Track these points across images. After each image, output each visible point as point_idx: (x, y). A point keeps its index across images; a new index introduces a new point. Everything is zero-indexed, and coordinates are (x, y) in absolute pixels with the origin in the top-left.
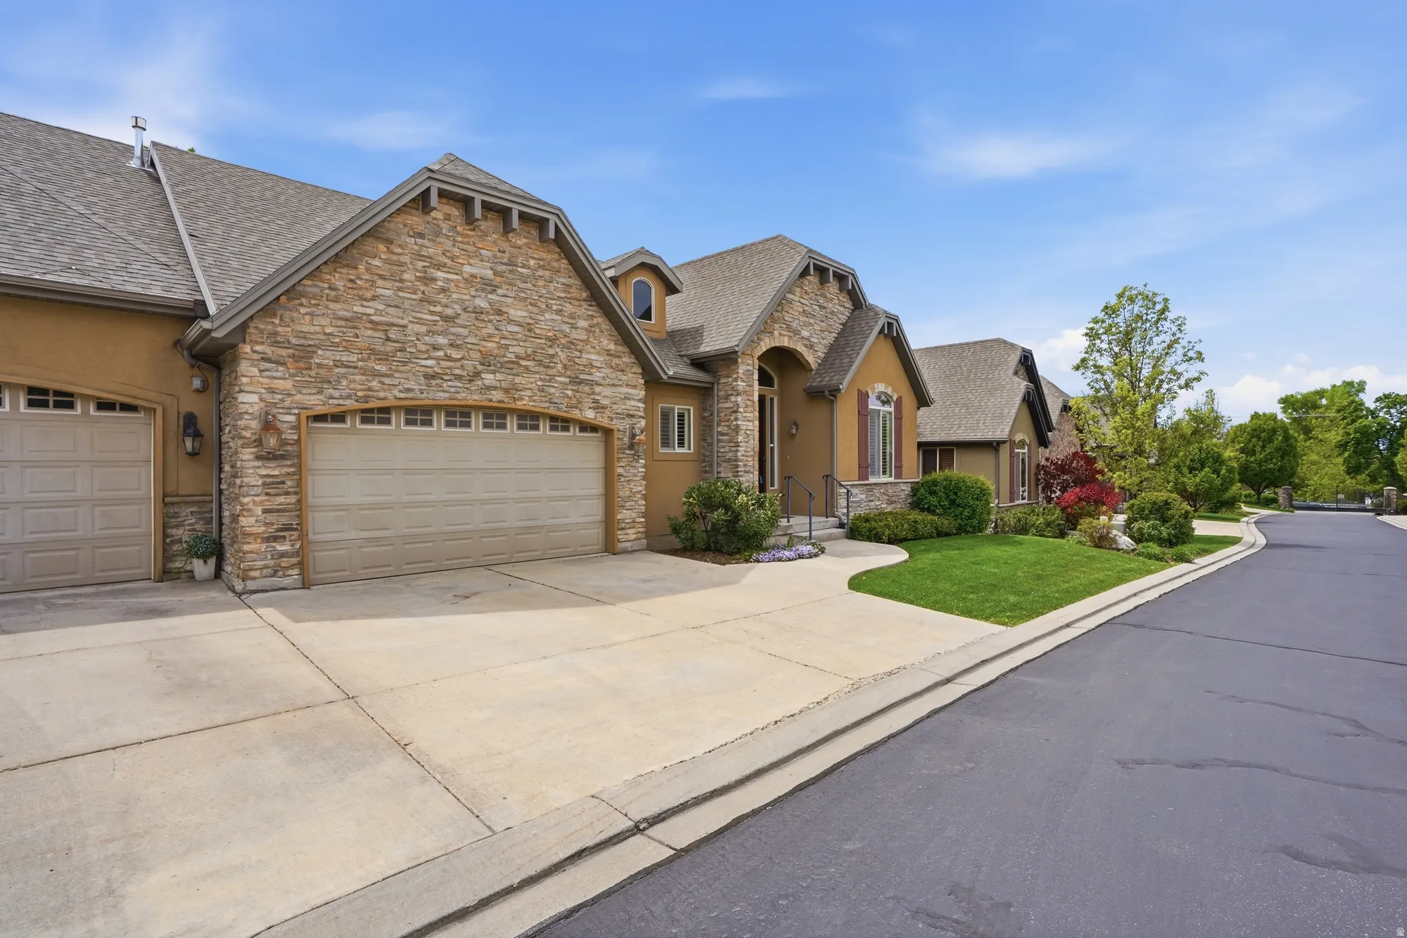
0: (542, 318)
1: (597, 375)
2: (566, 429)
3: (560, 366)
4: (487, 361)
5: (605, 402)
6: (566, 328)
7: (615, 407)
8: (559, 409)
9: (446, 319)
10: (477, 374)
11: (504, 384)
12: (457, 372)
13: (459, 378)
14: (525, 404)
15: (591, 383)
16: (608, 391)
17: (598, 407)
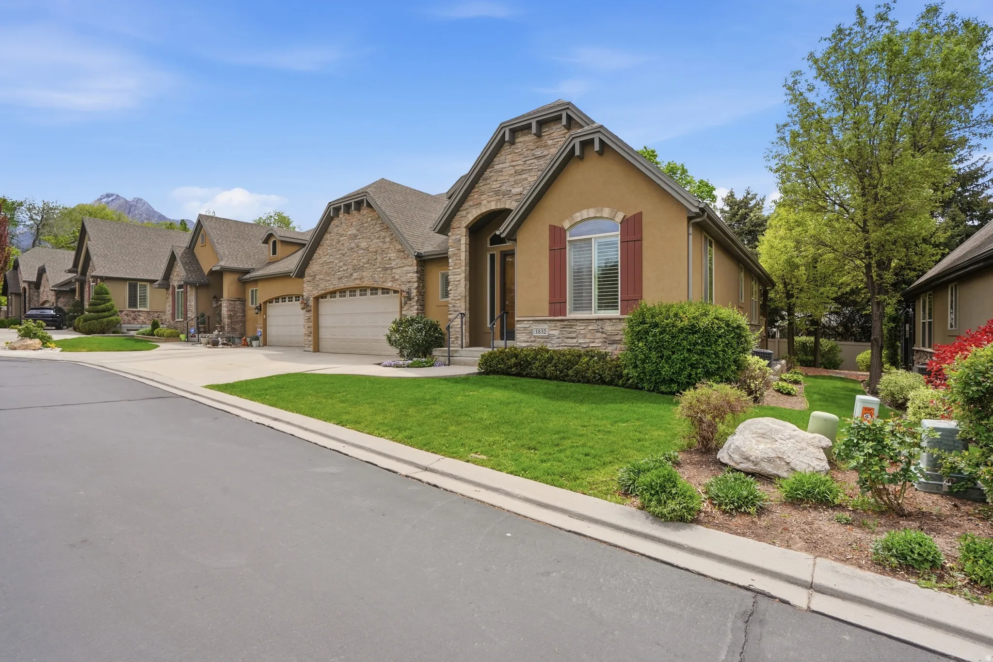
0: (372, 243)
1: (393, 264)
2: (388, 293)
3: (378, 264)
4: (355, 269)
5: (397, 277)
6: (381, 244)
7: (402, 278)
8: (378, 284)
9: (343, 255)
10: (351, 275)
11: (359, 277)
12: (346, 275)
13: (346, 277)
14: (366, 283)
15: (392, 268)
16: (399, 271)
17: (394, 280)
